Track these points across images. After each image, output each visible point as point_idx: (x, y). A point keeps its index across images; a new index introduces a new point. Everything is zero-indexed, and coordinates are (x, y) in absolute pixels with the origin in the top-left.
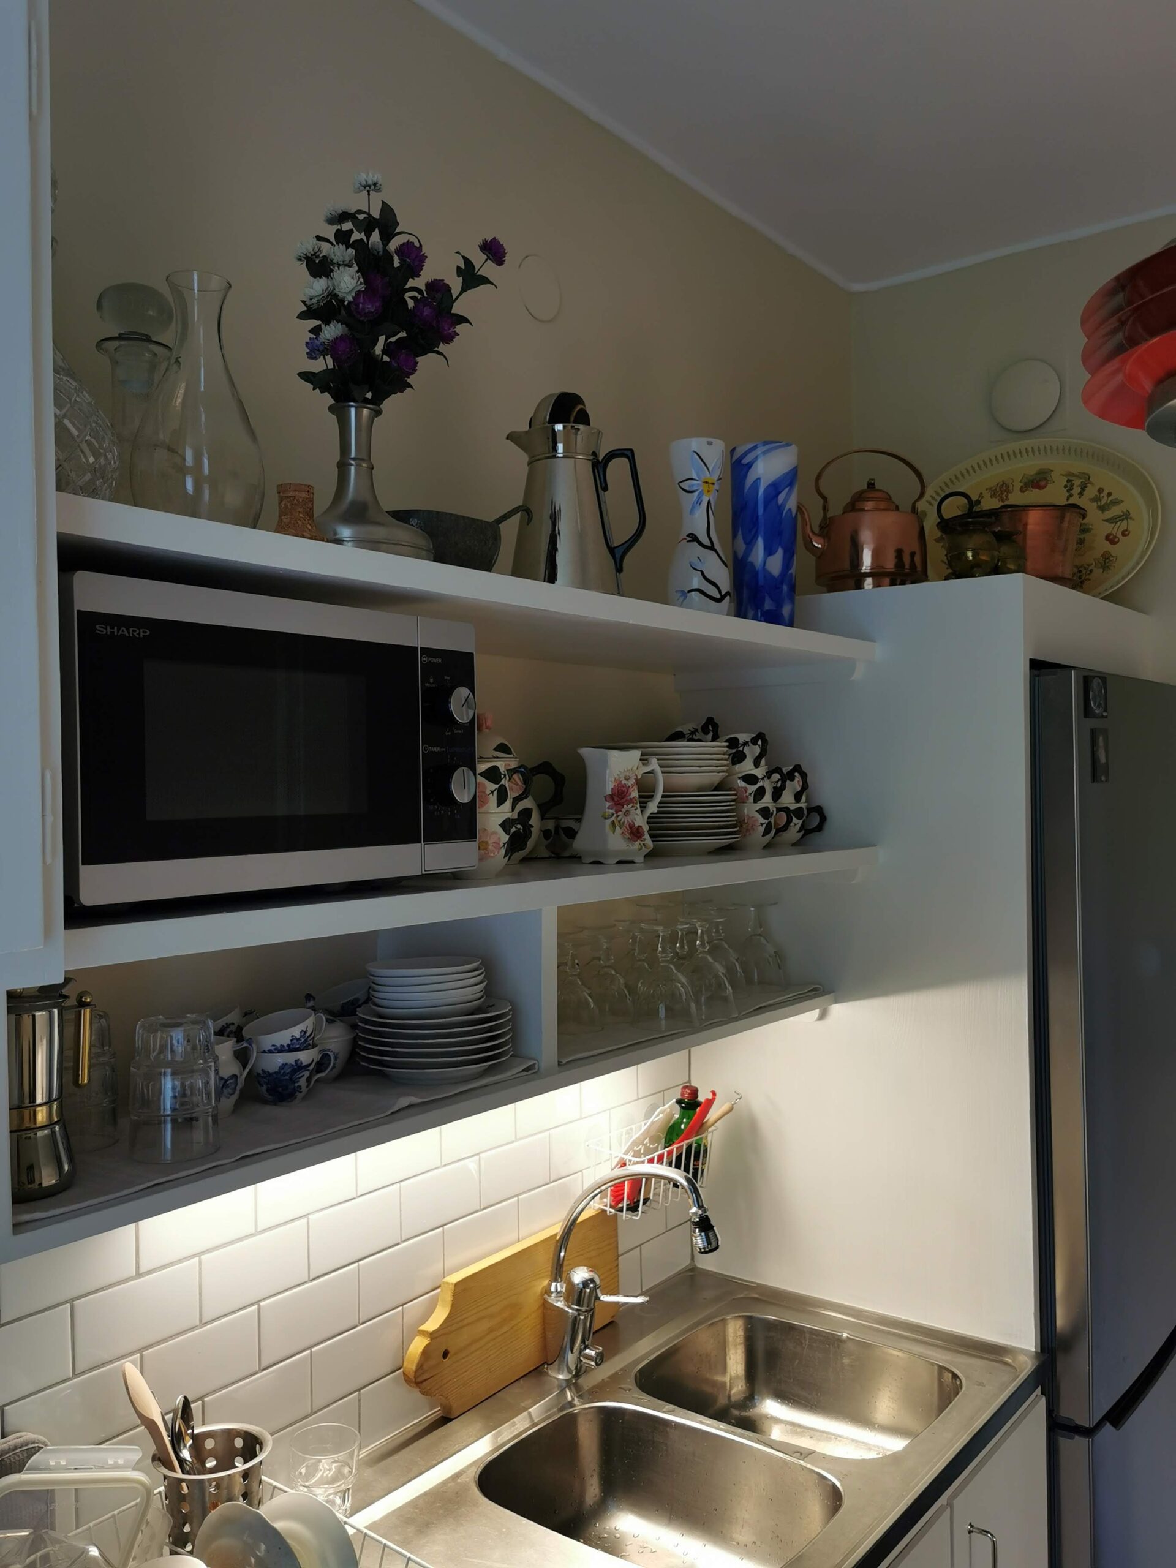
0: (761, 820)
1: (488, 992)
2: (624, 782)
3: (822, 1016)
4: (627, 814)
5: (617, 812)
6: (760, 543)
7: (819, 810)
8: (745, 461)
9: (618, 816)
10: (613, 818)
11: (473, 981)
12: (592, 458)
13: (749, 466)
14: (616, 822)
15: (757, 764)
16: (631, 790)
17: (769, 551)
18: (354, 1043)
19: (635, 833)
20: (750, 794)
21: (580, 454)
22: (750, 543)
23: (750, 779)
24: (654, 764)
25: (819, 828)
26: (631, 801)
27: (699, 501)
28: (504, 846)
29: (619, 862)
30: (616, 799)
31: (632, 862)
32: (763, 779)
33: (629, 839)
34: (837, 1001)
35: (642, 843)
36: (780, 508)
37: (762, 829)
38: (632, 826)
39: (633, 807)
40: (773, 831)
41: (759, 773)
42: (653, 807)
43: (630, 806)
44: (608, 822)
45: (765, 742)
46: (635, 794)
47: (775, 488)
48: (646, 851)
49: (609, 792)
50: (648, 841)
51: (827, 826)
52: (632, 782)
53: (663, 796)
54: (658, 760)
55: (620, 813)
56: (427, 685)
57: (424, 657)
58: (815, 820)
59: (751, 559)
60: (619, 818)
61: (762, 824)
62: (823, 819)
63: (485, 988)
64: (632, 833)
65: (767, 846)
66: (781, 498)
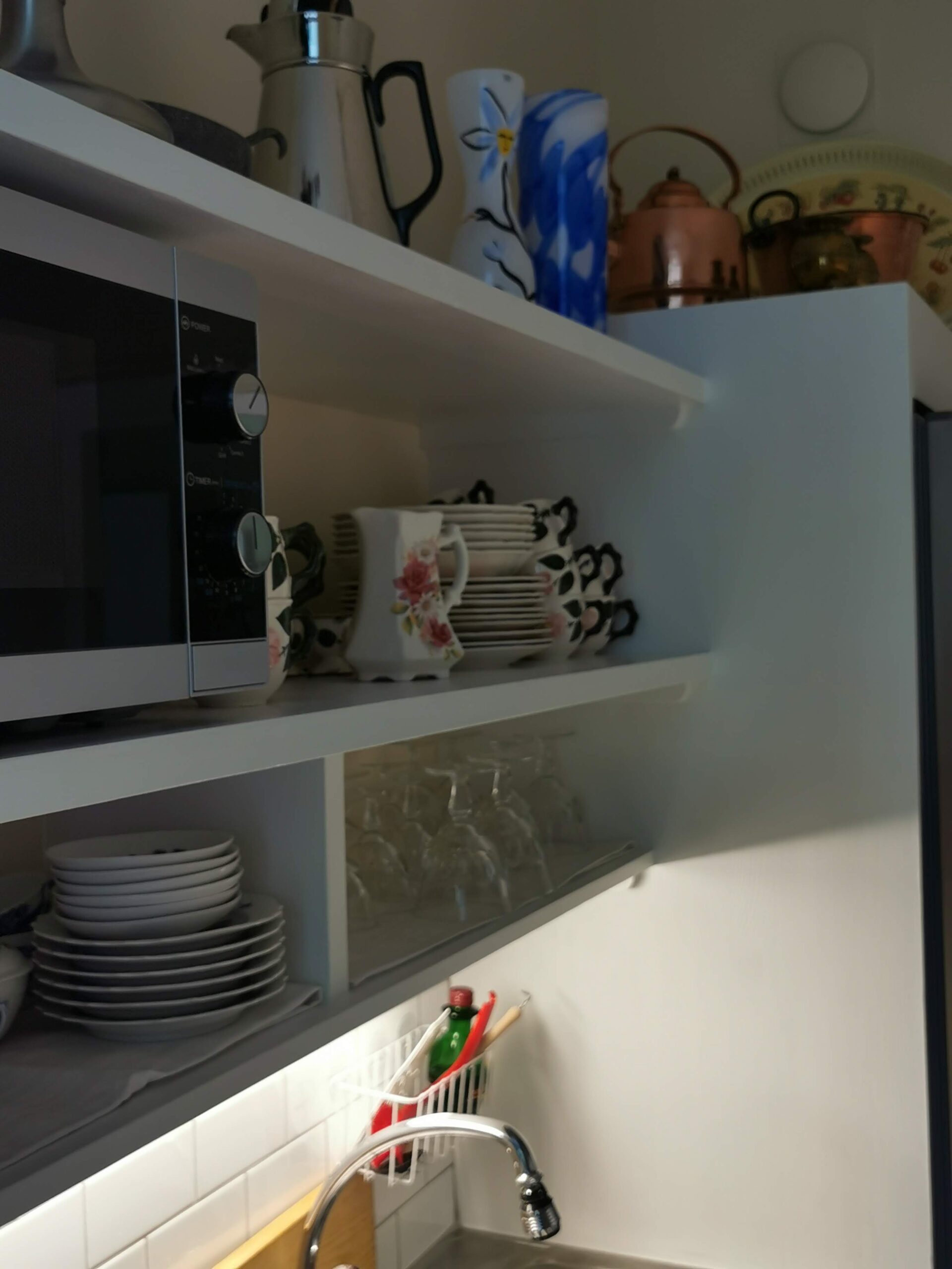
0: (570, 619)
1: (245, 886)
2: (421, 559)
3: (637, 882)
4: (426, 606)
5: (412, 604)
6: (563, 234)
7: (628, 606)
8: (542, 116)
9: (414, 610)
10: (408, 613)
11: (224, 870)
12: (362, 70)
13: (547, 123)
14: (413, 620)
15: (562, 543)
16: (430, 571)
17: (576, 244)
18: (31, 981)
19: (439, 635)
20: (555, 583)
21: (346, 61)
22: (549, 232)
23: (555, 562)
24: (457, 536)
25: (629, 630)
26: (431, 587)
27: (491, 162)
28: (283, 652)
29: (417, 679)
30: (411, 584)
31: (432, 678)
32: (570, 561)
33: (433, 644)
34: (656, 861)
35: (450, 649)
36: (589, 185)
37: (570, 631)
38: (434, 625)
39: (434, 596)
40: (582, 635)
41: (565, 553)
42: (455, 597)
43: (430, 594)
44: (401, 618)
45: (573, 510)
46: (435, 577)
47: (584, 155)
48: (454, 660)
49: (400, 574)
50: (458, 646)
51: (640, 628)
52: (430, 559)
53: (469, 583)
54: (463, 530)
55: (417, 606)
56: (189, 368)
57: (184, 319)
58: (623, 620)
59: (551, 254)
60: (417, 612)
61: (570, 624)
62: (634, 617)
63: (241, 880)
64: (434, 634)
65: (574, 656)
66: (591, 169)
